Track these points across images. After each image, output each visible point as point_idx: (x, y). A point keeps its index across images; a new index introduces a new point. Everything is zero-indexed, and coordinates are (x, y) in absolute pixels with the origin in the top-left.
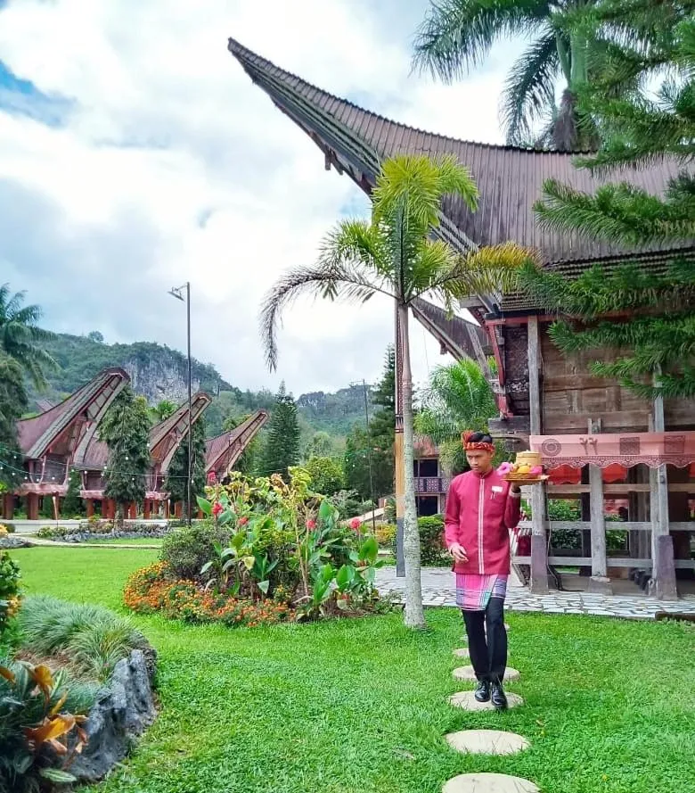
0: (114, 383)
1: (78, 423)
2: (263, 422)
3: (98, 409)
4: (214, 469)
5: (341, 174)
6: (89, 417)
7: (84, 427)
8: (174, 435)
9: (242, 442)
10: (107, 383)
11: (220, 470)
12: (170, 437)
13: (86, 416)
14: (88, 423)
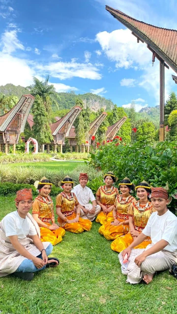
0: (77, 111)
1: (67, 124)
2: (125, 121)
3: (72, 119)
4: (109, 137)
5: (143, 43)
6: (70, 122)
7: (69, 125)
8: (96, 126)
9: (118, 128)
10: (75, 111)
11: (111, 137)
12: (95, 127)
13: (69, 122)
14: (70, 124)
